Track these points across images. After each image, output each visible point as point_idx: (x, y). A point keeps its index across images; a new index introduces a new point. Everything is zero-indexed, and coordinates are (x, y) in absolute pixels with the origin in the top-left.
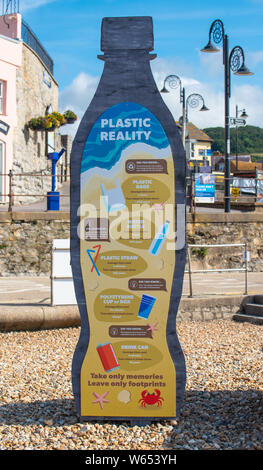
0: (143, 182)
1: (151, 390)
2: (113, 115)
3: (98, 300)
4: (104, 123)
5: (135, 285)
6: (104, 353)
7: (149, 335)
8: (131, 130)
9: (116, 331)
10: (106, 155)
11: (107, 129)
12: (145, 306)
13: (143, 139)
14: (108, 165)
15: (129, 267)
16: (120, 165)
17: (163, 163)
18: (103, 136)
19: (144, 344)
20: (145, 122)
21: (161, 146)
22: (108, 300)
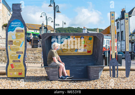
0: (19, 34)
1: (20, 72)
2: (14, 22)
3: (11, 55)
4: (12, 23)
5: (17, 53)
6: (12, 65)
7: (20, 62)
8: (17, 24)
9: (14, 61)
10: (12, 29)
11: (13, 24)
12: (19, 56)
13: (19, 26)
14: (13, 31)
15: (16, 49)
16: (15, 31)
17: (23, 30)
18: (12, 25)
19: (19, 64)
20: (20, 23)
21: (22, 27)
22: (13, 55)
